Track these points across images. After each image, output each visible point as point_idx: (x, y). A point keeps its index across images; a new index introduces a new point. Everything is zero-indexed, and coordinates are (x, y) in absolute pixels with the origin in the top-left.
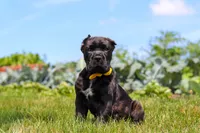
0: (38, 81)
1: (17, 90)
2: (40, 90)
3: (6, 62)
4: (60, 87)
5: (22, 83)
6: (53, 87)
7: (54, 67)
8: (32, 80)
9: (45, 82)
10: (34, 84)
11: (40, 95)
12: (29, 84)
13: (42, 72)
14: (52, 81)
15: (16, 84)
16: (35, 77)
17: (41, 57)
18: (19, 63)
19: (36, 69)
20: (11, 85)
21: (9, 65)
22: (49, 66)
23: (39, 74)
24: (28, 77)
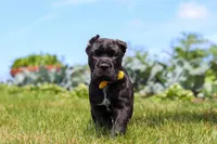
0: (55, 82)
1: (34, 92)
2: (57, 92)
3: (22, 63)
4: (78, 89)
5: (39, 85)
6: (72, 89)
7: (71, 68)
8: (49, 82)
9: (63, 84)
10: (51, 86)
11: (57, 96)
12: (46, 86)
13: (59, 74)
14: (70, 83)
15: (33, 86)
16: (53, 79)
17: (59, 58)
18: (36, 65)
19: (53, 70)
20: (28, 87)
21: (25, 65)
22: (66, 67)
23: (56, 76)
24: (44, 78)
